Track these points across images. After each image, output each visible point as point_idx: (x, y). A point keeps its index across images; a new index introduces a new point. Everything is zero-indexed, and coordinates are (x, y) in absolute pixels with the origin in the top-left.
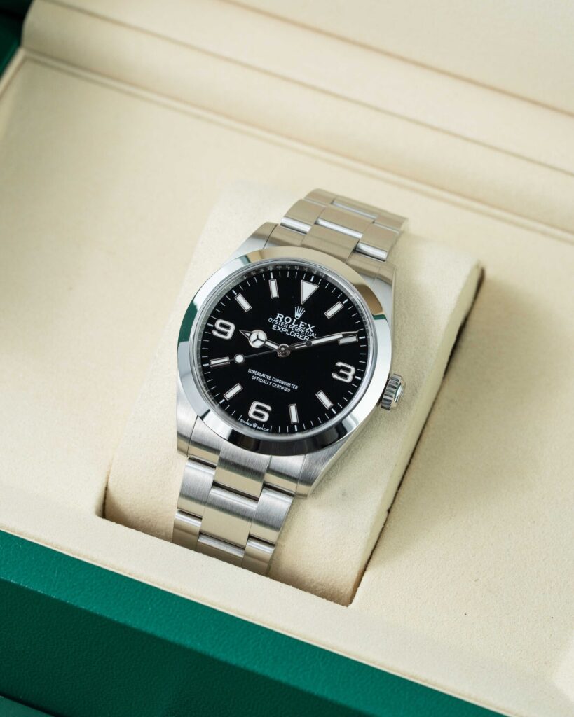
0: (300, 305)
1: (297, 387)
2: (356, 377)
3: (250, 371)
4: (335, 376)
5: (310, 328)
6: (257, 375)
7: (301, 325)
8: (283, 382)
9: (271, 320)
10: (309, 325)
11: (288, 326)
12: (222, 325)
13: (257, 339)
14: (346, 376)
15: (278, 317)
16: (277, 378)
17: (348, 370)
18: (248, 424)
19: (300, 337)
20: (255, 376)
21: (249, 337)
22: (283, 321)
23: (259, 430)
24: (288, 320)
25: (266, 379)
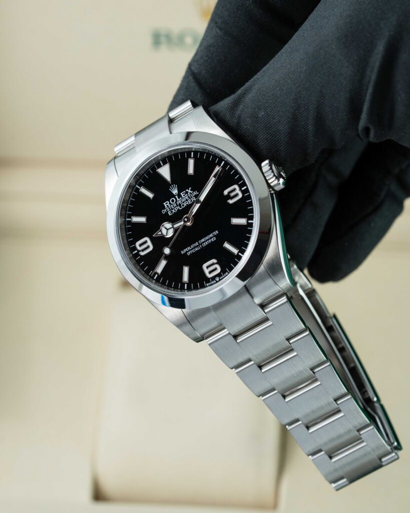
0: (170, 185)
1: (217, 232)
2: (243, 189)
3: (182, 252)
4: (231, 202)
5: (189, 191)
6: (188, 250)
7: (182, 195)
8: (207, 238)
9: (164, 211)
10: (187, 190)
11: (177, 204)
12: (140, 245)
13: (167, 230)
14: (237, 195)
15: (166, 205)
16: (201, 239)
17: (234, 190)
18: (213, 282)
19: (189, 202)
20: (188, 252)
21: (162, 234)
22: (171, 204)
23: (222, 279)
24: (173, 201)
25: (196, 247)
